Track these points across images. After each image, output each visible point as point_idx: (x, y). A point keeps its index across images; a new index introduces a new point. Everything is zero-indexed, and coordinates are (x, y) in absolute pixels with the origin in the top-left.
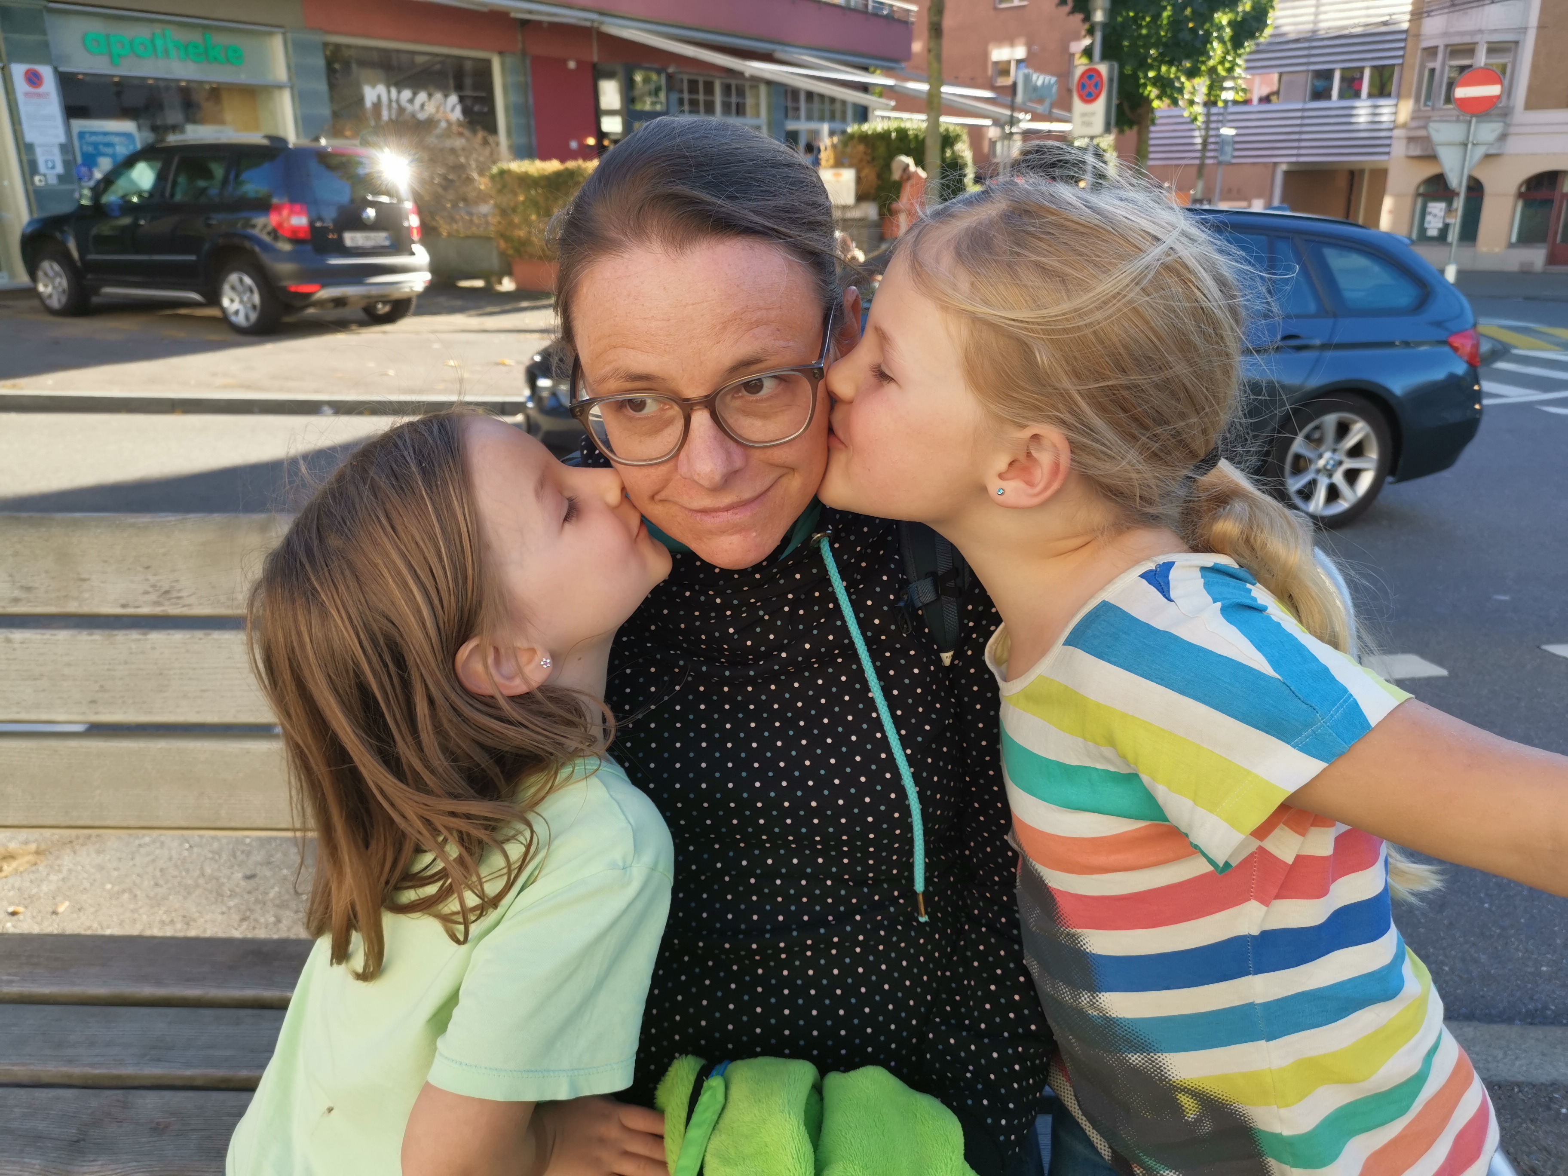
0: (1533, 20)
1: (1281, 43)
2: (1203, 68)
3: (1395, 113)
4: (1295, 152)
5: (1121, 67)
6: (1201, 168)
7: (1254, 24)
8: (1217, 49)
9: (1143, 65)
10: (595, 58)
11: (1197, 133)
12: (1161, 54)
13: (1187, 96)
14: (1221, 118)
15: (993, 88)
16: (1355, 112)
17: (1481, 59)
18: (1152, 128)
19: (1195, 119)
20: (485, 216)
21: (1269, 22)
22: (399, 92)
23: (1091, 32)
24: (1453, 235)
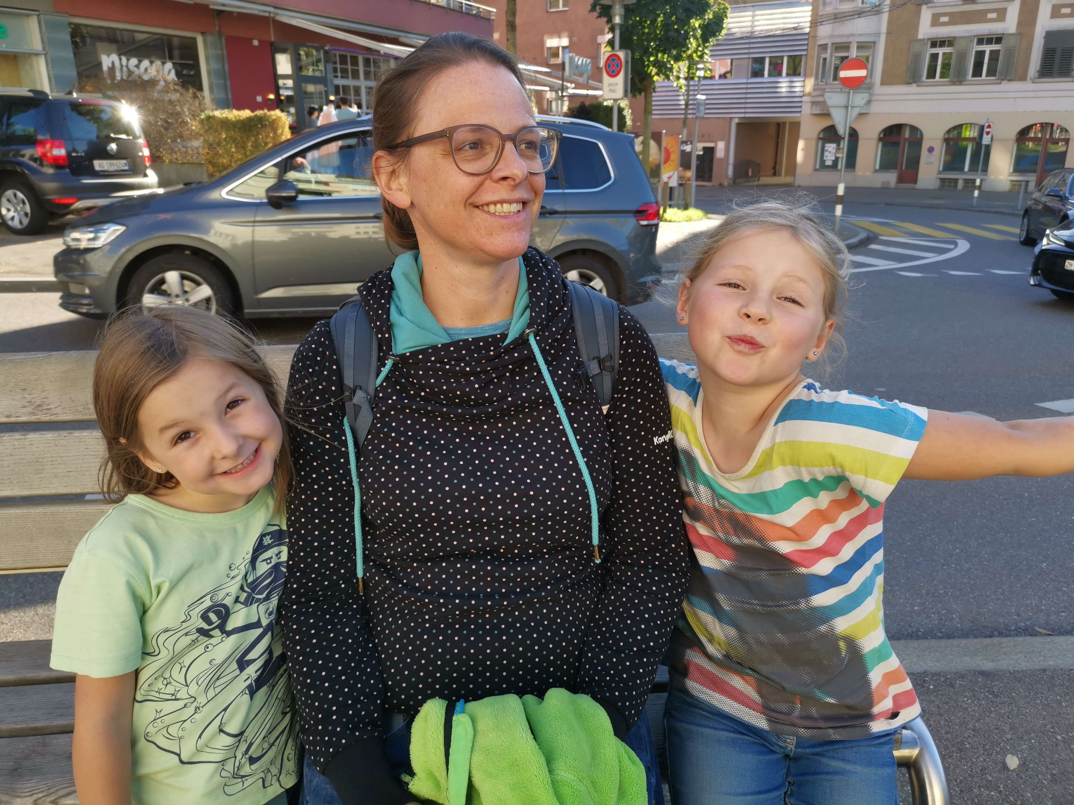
0: (884, 29)
1: (732, 40)
2: (684, 55)
3: (804, 86)
4: (743, 110)
5: (633, 54)
6: (685, 120)
7: (715, 27)
8: (693, 43)
9: (646, 52)
10: (273, 39)
11: (682, 98)
12: (657, 46)
13: (675, 74)
14: (696, 88)
15: (548, 66)
16: (779, 85)
17: (854, 53)
18: (654, 94)
19: (681, 88)
20: (197, 148)
21: (724, 26)
22: (128, 60)
23: (612, 30)
24: (842, 164)
